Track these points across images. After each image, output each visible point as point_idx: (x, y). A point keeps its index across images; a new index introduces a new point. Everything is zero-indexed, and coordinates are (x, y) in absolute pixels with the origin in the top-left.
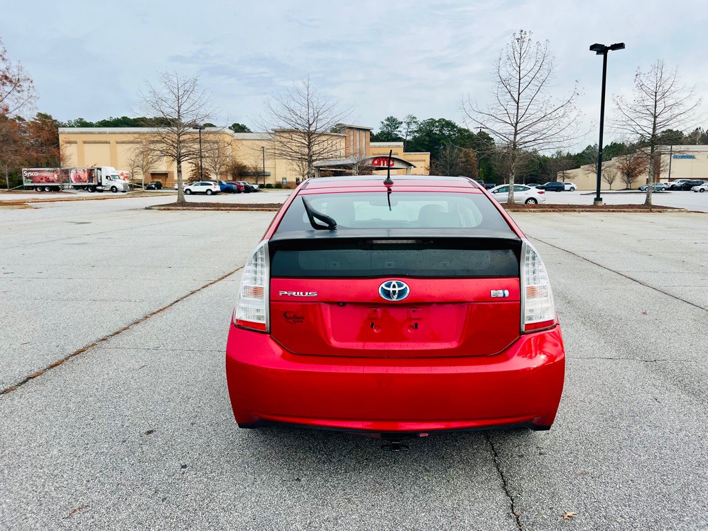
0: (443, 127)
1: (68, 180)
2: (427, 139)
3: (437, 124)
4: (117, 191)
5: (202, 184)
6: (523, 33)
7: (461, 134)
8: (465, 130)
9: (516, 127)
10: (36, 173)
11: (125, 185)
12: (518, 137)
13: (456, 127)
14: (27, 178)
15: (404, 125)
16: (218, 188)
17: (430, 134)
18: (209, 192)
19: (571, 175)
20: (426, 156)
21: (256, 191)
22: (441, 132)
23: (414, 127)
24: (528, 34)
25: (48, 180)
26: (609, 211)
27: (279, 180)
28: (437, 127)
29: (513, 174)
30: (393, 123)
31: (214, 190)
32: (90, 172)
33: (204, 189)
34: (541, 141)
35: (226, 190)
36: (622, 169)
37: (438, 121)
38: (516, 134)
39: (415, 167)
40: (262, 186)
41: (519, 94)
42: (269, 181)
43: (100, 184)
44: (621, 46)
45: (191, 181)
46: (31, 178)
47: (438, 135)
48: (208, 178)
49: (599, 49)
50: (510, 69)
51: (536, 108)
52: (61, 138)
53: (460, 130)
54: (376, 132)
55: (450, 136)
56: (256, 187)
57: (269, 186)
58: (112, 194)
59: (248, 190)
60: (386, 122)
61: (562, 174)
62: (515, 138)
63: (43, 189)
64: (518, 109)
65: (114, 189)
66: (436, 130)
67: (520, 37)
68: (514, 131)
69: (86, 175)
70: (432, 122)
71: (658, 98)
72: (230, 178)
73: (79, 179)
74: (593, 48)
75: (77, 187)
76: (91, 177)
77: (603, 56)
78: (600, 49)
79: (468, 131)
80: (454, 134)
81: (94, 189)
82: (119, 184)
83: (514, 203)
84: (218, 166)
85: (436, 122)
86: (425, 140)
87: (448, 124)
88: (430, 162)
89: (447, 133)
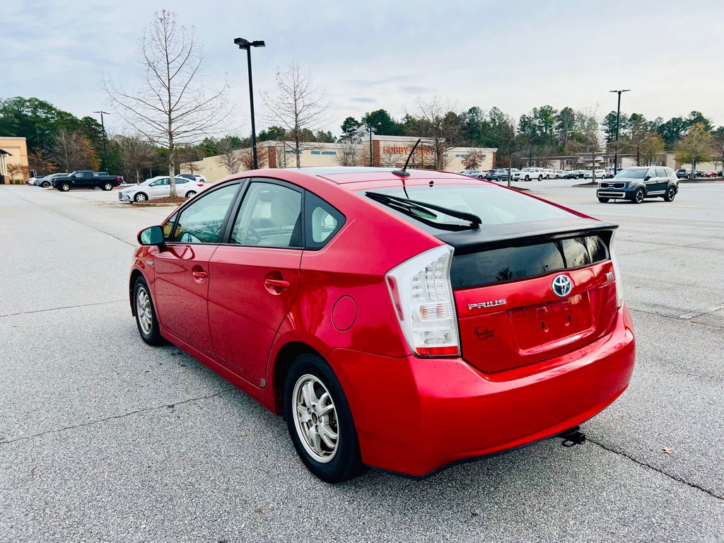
0: (36, 108)
2: (17, 121)
3: (28, 104)
6: (165, 13)
7: (62, 118)
8: (66, 114)
9: (169, 115)
12: (174, 126)
13: (55, 109)
17: (19, 115)
19: (198, 168)
20: (21, 142)
22: (35, 114)
24: (171, 15)
28: (27, 107)
29: (172, 165)
34: (199, 132)
36: (245, 162)
37: (29, 101)
38: (170, 123)
39: (10, 155)
41: (169, 80)
44: (261, 44)
47: (31, 117)
49: (242, 44)
50: (156, 51)
51: (190, 96)
53: (60, 113)
55: (47, 119)
61: (189, 166)
62: (170, 127)
64: (170, 96)
66: (28, 112)
67: (162, 17)
68: (168, 120)
70: (21, 102)
71: (297, 97)
74: (237, 41)
77: (246, 51)
78: (244, 44)
79: (70, 115)
80: (52, 118)
83: (177, 196)
85: (25, 101)
86: (13, 123)
87: (43, 105)
88: (30, 150)
89: (44, 116)
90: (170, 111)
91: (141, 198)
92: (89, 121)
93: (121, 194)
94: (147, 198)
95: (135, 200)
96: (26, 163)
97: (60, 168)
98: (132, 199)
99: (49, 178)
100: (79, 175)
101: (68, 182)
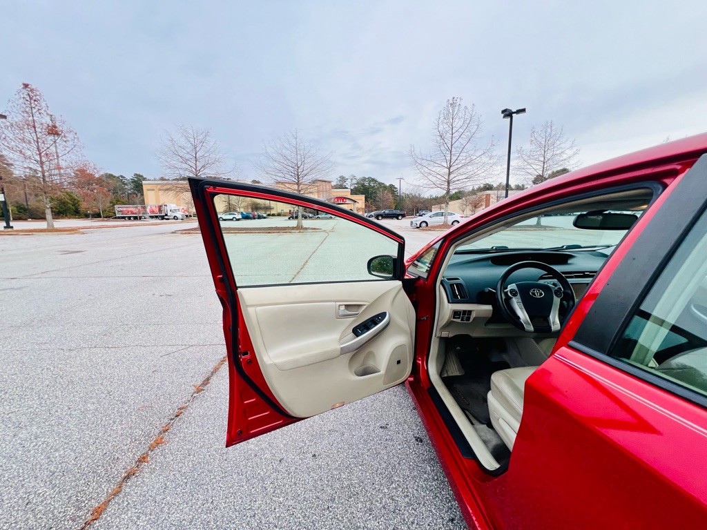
0: (370, 181)
1: (145, 213)
2: (362, 188)
3: (367, 180)
4: (177, 219)
5: (230, 214)
6: (455, 99)
7: (380, 185)
9: (449, 169)
10: (124, 208)
11: (182, 215)
13: (378, 182)
14: (118, 212)
15: (349, 180)
16: (240, 217)
17: (363, 185)
18: (234, 219)
20: (363, 197)
21: (265, 218)
22: (369, 184)
23: (355, 181)
25: (132, 213)
26: (517, 230)
27: (279, 211)
30: (343, 179)
31: (237, 218)
32: (160, 207)
33: (231, 217)
35: (246, 217)
37: (368, 178)
39: (358, 203)
40: (269, 215)
41: (452, 145)
42: (273, 212)
43: (166, 215)
44: (523, 110)
45: (225, 212)
46: (121, 211)
47: (368, 186)
48: (235, 210)
49: (507, 113)
50: (446, 126)
51: (466, 155)
52: (145, 188)
53: (380, 183)
54: (333, 184)
55: (374, 186)
56: (265, 215)
57: (273, 215)
58: (174, 221)
59: (260, 217)
60: (339, 179)
62: (449, 178)
63: (129, 218)
65: (175, 218)
66: (367, 184)
67: (453, 103)
68: (448, 173)
69: (157, 209)
70: (364, 179)
72: (250, 210)
73: (152, 212)
74: (503, 112)
75: (152, 217)
76: (160, 211)
79: (383, 184)
81: (163, 218)
82: (179, 214)
83: (448, 224)
84: (240, 203)
87: (373, 180)
88: (366, 200)
89: (372, 185)
90: (450, 166)
91: (424, 225)
92: (392, 186)
93: (412, 222)
94: (427, 225)
95: (420, 226)
96: (364, 207)
97: (378, 208)
98: (418, 226)
99: (372, 213)
100: (387, 212)
101: (381, 215)
